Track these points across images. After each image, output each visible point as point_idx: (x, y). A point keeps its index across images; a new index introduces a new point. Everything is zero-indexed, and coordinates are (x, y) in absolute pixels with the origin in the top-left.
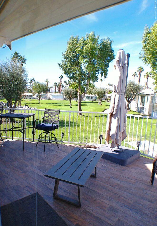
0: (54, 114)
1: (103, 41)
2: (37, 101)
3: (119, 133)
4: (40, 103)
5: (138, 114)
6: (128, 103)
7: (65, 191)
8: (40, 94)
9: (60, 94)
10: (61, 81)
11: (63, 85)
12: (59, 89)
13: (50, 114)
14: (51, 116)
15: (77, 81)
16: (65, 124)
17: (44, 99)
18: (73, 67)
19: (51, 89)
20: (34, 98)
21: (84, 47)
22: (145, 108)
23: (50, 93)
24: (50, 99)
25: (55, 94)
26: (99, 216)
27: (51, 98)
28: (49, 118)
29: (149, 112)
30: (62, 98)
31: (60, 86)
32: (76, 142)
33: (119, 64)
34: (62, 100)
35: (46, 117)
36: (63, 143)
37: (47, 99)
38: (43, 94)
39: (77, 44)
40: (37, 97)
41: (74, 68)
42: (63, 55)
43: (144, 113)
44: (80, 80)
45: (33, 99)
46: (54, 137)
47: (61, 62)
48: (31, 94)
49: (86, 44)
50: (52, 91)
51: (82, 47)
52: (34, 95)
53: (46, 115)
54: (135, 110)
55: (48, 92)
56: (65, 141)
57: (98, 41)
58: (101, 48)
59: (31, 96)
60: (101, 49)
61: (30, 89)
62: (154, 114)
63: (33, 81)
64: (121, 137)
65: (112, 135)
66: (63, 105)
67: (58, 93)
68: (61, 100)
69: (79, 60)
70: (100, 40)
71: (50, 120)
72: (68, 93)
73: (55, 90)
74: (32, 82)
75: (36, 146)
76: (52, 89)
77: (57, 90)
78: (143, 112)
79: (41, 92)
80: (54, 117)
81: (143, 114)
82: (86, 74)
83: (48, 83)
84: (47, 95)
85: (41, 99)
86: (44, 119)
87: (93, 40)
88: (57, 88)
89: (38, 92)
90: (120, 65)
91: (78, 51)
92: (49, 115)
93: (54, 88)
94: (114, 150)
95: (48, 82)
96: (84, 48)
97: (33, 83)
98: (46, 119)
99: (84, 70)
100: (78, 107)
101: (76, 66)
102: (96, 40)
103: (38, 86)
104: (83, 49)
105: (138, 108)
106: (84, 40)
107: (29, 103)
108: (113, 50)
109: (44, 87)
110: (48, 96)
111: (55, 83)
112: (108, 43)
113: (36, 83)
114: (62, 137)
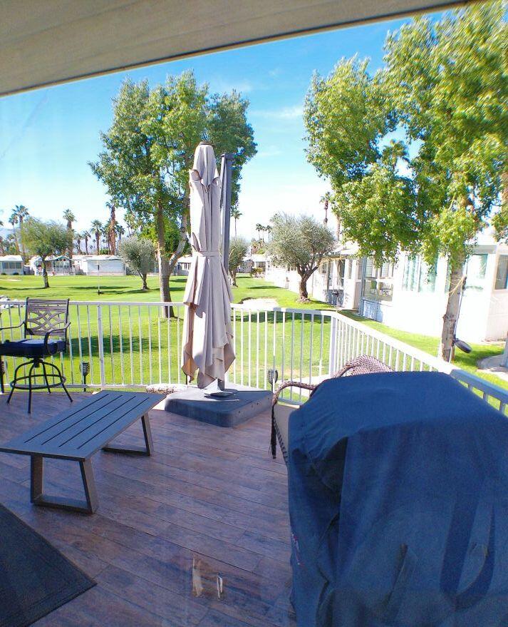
0: (53, 313)
1: (219, 101)
2: (38, 280)
3: (213, 351)
4: (47, 286)
5: (329, 309)
6: (302, 280)
7: (63, 490)
8: (45, 256)
9: (113, 257)
10: (113, 216)
11: (121, 231)
12: (109, 240)
13: (43, 313)
14: (45, 319)
15: (152, 217)
16: (121, 344)
17: (62, 275)
18: (137, 174)
19: (83, 241)
20: (30, 272)
21: (164, 116)
22: (345, 292)
23: (81, 253)
24: (80, 273)
25: (95, 257)
26: (131, 524)
27: (85, 270)
28: (39, 324)
29: (355, 303)
30: (121, 269)
31: (112, 231)
32: (123, 385)
33: (201, 179)
34: (119, 274)
35: (33, 321)
36: (87, 390)
37: (71, 273)
38: (55, 258)
39: (142, 105)
40: (39, 266)
41: (140, 177)
42: (105, 138)
43: (344, 305)
44: (159, 214)
45: (25, 273)
46: (57, 374)
47: (99, 160)
48: (18, 258)
49: (170, 108)
50: (89, 248)
51: (159, 117)
52: (26, 260)
53: (32, 316)
54: (323, 298)
55: (75, 250)
56: (92, 385)
57: (207, 101)
58: (214, 121)
59: (18, 265)
60: (215, 125)
61: (12, 241)
62: (365, 308)
63: (21, 217)
64: (222, 361)
65: (196, 357)
66: (121, 290)
67: (107, 254)
68: (116, 274)
69: (153, 157)
70: (212, 98)
71: (42, 329)
72: (134, 256)
73: (96, 243)
74: (18, 219)
75: (8, 402)
76: (87, 240)
77: (103, 245)
78: (341, 303)
79: (50, 252)
80: (53, 321)
81: (341, 309)
82: (180, 197)
83: (73, 223)
84: (70, 261)
85: (50, 275)
86: (26, 326)
87: (190, 97)
88: (102, 238)
89: (39, 251)
90: (202, 181)
91: (147, 126)
92: (41, 316)
93: (93, 236)
94: (210, 393)
95: (70, 219)
96: (166, 118)
97: (21, 221)
98: (31, 325)
99: (168, 186)
100: (161, 294)
101: (146, 173)
102: (199, 97)
103: (39, 233)
104: (161, 122)
105: (329, 292)
106: (163, 94)
107: (11, 287)
108: (251, 129)
109: (57, 234)
110: (76, 263)
111: (97, 223)
112: (236, 107)
113: (32, 221)
114: (85, 375)
